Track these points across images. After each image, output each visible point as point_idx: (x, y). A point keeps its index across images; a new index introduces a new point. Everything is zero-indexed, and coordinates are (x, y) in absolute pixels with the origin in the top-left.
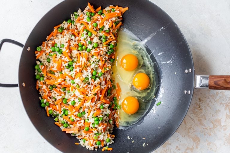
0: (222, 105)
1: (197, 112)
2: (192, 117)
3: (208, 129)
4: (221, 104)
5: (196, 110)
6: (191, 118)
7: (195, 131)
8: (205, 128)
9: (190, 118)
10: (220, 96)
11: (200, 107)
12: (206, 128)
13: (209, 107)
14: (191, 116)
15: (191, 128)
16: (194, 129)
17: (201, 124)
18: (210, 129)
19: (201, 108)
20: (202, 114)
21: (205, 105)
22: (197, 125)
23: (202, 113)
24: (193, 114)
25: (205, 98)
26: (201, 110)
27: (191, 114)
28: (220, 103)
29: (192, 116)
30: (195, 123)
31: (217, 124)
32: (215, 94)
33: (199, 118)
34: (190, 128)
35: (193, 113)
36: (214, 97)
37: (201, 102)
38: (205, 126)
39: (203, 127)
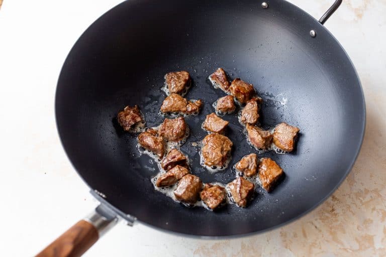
0: (375, 212)
1: (327, 217)
2: (318, 226)
3: (349, 250)
4: (374, 209)
5: (327, 214)
6: (316, 227)
7: (322, 252)
8: (342, 247)
9: (313, 228)
10: (371, 197)
11: (333, 210)
12: (345, 249)
13: (352, 212)
14: (316, 223)
15: (316, 246)
16: (320, 248)
17: (335, 239)
18: (353, 251)
19: (335, 212)
20: (339, 222)
21: (344, 208)
22: (327, 241)
23: (337, 221)
24: (321, 221)
25: (344, 195)
26: (336, 215)
27: (316, 220)
28: (372, 207)
29: (318, 223)
30: (323, 237)
31: (367, 244)
32: (362, 191)
33: (331, 228)
34: (313, 245)
35: (320, 219)
36: (360, 196)
37: (336, 202)
38: (342, 244)
39: (339, 246)
